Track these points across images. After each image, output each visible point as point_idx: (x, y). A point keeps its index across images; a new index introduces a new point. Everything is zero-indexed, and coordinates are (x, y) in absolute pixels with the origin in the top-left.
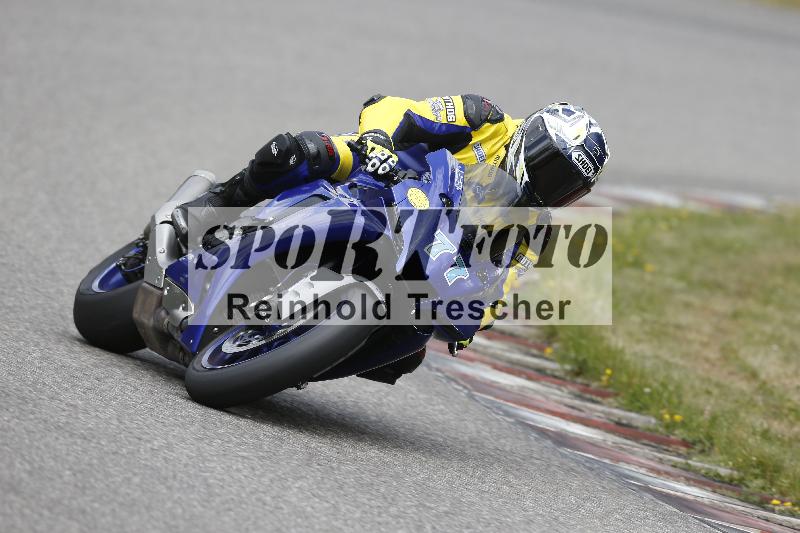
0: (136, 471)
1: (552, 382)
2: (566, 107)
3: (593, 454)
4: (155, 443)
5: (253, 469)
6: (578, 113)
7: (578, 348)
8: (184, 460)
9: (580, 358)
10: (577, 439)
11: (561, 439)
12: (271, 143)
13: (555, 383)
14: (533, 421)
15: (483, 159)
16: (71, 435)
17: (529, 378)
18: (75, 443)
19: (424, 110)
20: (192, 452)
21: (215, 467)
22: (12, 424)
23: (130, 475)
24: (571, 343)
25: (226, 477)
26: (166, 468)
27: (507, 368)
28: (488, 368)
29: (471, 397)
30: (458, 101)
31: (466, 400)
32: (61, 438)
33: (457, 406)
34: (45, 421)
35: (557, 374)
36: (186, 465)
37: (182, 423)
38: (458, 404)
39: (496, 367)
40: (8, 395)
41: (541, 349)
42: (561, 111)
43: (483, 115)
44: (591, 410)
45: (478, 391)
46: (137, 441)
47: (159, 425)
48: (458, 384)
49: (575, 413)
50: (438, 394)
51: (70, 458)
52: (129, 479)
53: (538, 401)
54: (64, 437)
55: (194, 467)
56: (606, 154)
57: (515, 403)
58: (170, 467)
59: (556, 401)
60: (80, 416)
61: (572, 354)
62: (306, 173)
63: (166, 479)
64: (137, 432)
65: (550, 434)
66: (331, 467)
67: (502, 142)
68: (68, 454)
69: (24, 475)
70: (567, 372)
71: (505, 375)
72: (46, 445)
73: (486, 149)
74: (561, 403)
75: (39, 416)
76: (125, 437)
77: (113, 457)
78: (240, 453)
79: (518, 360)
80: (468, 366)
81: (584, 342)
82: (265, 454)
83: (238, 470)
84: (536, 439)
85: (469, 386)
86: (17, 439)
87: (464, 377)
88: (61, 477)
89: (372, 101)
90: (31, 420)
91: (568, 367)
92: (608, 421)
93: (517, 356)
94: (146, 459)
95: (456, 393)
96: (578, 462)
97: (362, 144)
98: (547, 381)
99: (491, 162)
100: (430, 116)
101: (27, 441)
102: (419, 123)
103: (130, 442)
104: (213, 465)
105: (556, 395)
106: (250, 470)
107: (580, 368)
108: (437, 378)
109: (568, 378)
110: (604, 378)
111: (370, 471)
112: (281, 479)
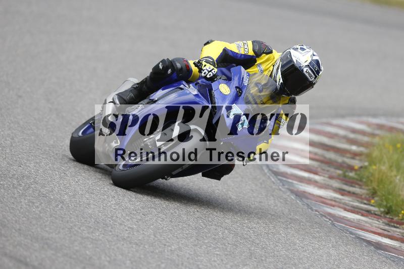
0: (163, 261)
1: (375, 217)
2: (302, 47)
3: (395, 254)
4: (173, 247)
5: (222, 260)
6: (307, 50)
7: (387, 200)
8: (187, 256)
9: (389, 205)
10: (387, 246)
11: (378, 246)
12: (159, 63)
13: (376, 218)
14: (364, 236)
15: (262, 72)
16: (130, 243)
17: (363, 215)
18: (132, 247)
19: (233, 47)
20: (191, 251)
21: (203, 260)
22: (100, 238)
23: (159, 263)
24: (384, 198)
25: (208, 264)
26: (178, 260)
27: (351, 210)
28: (342, 210)
29: (333, 225)
30: (250, 43)
31: (331, 226)
32: (125, 244)
33: (325, 229)
34: (117, 236)
35: (376, 213)
36: (188, 258)
37: (186, 237)
38: (326, 228)
39: (345, 210)
40: (98, 223)
41: (369, 200)
42: (299, 48)
43: (262, 50)
44: (394, 231)
45: (336, 222)
46: (163, 246)
47: (175, 238)
48: (327, 218)
49: (386, 233)
50: (316, 223)
51: (130, 255)
52: (159, 265)
53: (366, 226)
54: (127, 244)
55: (192, 259)
56: (320, 70)
57: (355, 228)
58: (180, 260)
59: (376, 227)
60: (135, 233)
61: (385, 203)
62: (176, 78)
63: (178, 265)
64: (164, 242)
65: (373, 243)
66: (262, 260)
67: (271, 64)
68: (129, 253)
69: (106, 263)
70: (382, 212)
71: (350, 213)
72: (118, 248)
73: (263, 67)
74: (378, 228)
75: (114, 233)
76: (158, 244)
77: (151, 254)
78: (216, 253)
79: (357, 206)
80: (331, 209)
81: (390, 197)
82: (228, 253)
83: (215, 261)
84: (366, 246)
85: (332, 220)
86: (102, 245)
87: (330, 214)
88: (125, 264)
89: (208, 43)
90: (110, 235)
91: (382, 210)
92: (402, 237)
93: (356, 204)
94: (168, 255)
95: (325, 222)
96: (387, 258)
97: (200, 63)
98: (371, 217)
99: (266, 73)
100: (236, 51)
101: (108, 246)
102: (230, 54)
103: (160, 247)
104: (202, 258)
105: (376, 224)
106: (221, 261)
107: (389, 210)
108: (316, 215)
109: (382, 215)
110: (400, 215)
111: (281, 261)
112: (236, 265)
